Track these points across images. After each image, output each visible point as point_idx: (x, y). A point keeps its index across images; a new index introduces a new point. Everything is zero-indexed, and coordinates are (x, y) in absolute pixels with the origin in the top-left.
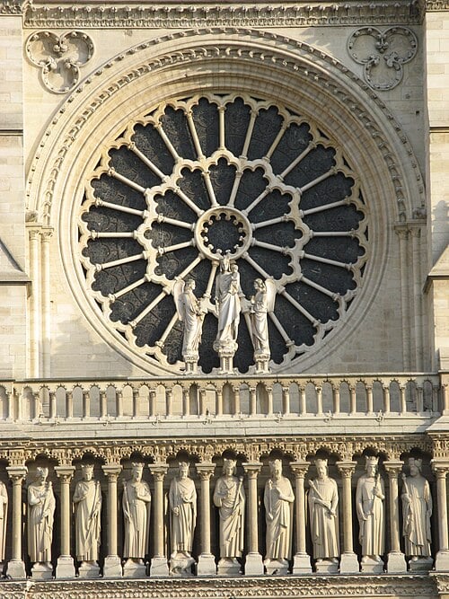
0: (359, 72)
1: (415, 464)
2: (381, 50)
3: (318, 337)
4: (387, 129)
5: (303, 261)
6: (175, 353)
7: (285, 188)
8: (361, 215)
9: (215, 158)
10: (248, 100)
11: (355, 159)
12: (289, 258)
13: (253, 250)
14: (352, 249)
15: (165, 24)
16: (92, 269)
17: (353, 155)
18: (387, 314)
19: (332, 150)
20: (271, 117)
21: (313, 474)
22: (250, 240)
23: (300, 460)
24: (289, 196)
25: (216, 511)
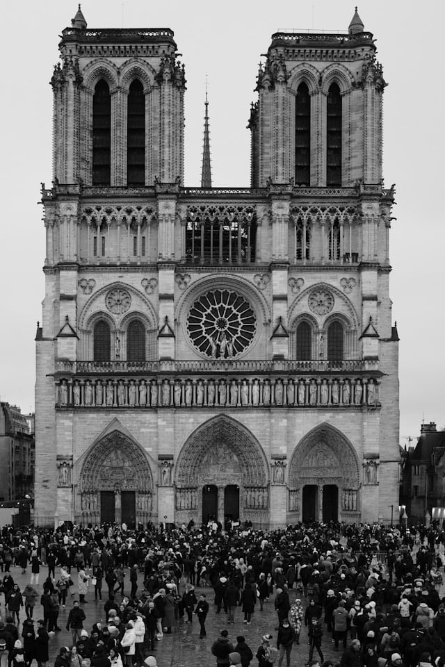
0: (256, 285)
1: (267, 382)
2: (261, 279)
3: (244, 350)
4: (262, 299)
5: (241, 331)
6: (209, 353)
7: (237, 313)
8: (255, 320)
9: (220, 305)
10: (228, 291)
11: (254, 306)
12: (237, 330)
13: (229, 328)
14: (253, 328)
15: (209, 272)
16: (189, 332)
17: (254, 305)
18: (261, 345)
19: (248, 304)
20: (234, 296)
21: (242, 384)
22: (228, 326)
23: (240, 381)
24: (238, 315)
25: (219, 393)
